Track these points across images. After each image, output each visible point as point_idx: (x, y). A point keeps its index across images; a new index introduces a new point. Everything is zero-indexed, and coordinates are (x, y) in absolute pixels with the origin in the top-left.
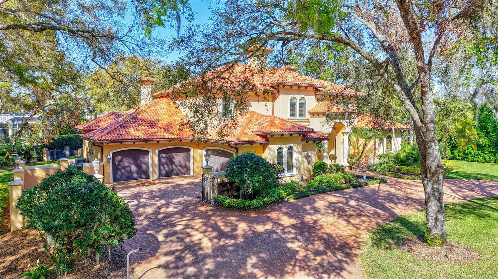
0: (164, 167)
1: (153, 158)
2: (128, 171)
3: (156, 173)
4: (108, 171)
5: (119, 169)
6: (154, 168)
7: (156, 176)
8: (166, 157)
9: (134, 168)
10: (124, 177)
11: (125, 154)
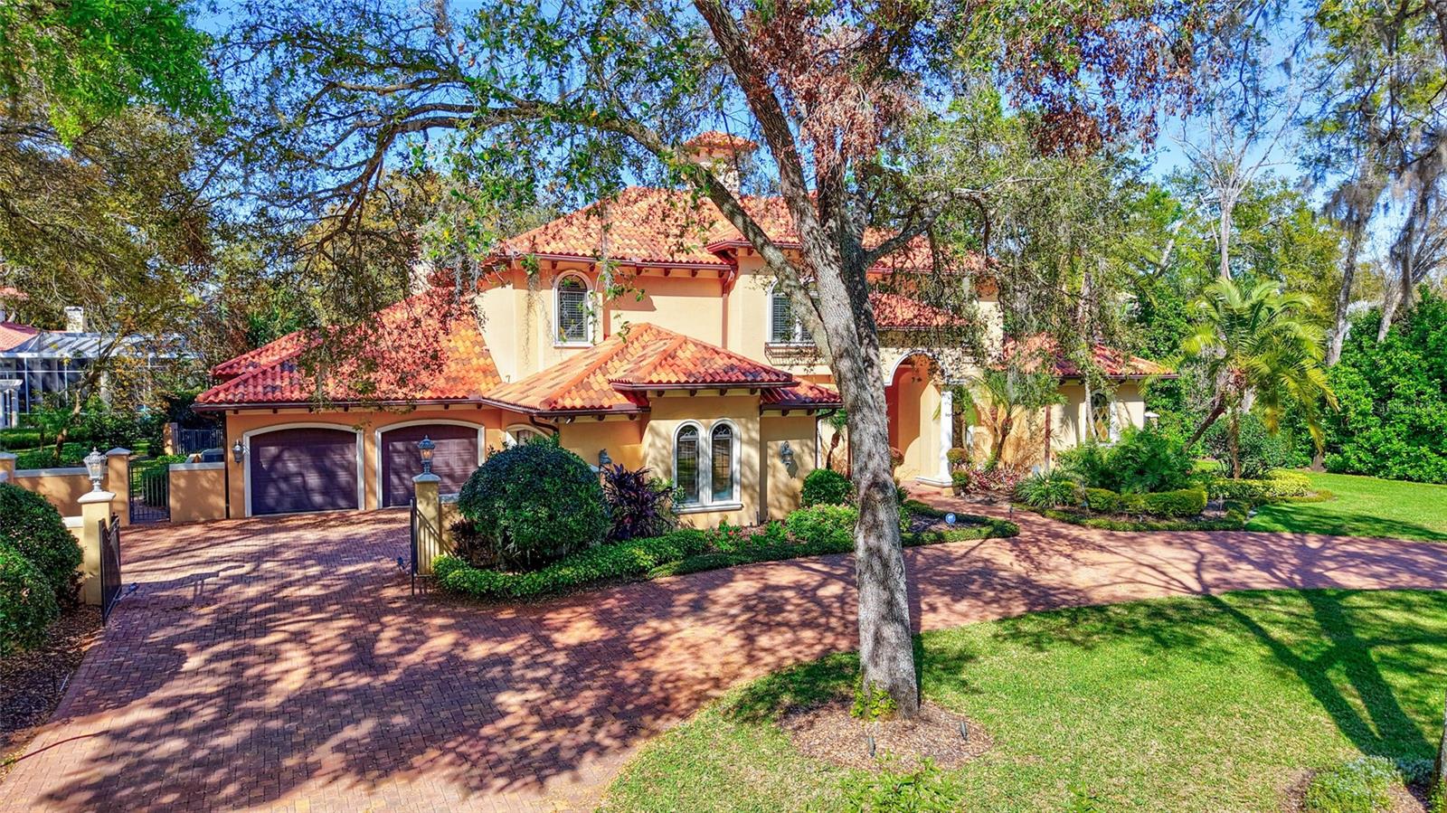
0: (401, 479)
1: (367, 453)
2: (297, 488)
3: (375, 494)
4: (239, 484)
5: (274, 481)
6: (371, 480)
7: (375, 503)
8: (407, 450)
9: (313, 480)
10: (287, 502)
11: (288, 439)
